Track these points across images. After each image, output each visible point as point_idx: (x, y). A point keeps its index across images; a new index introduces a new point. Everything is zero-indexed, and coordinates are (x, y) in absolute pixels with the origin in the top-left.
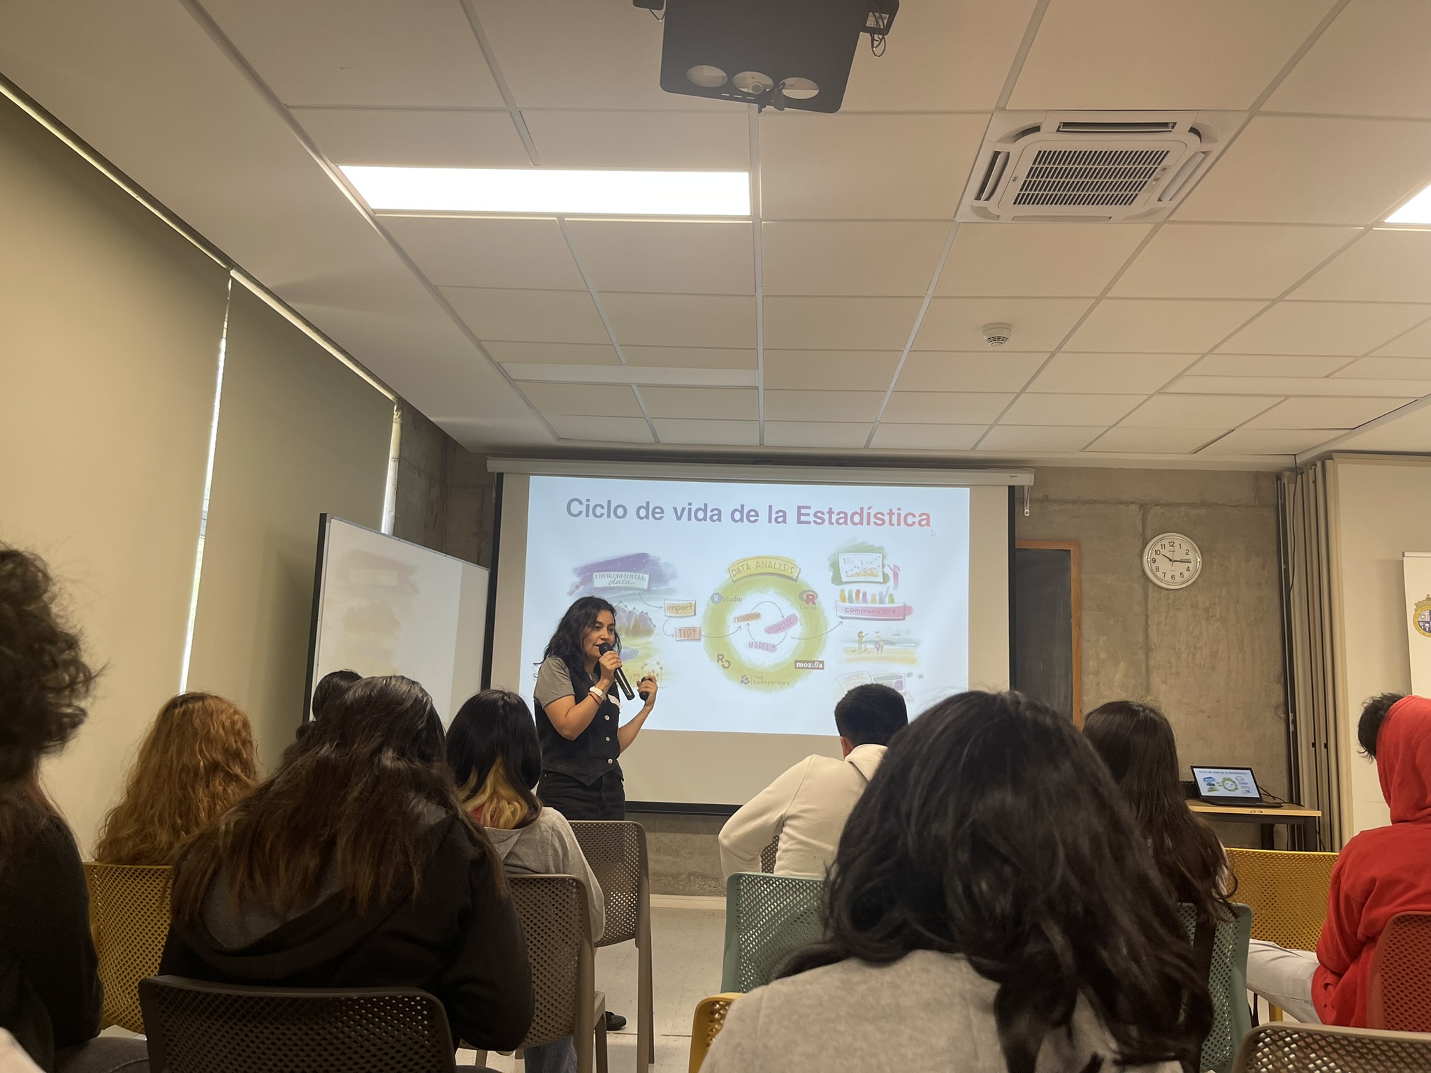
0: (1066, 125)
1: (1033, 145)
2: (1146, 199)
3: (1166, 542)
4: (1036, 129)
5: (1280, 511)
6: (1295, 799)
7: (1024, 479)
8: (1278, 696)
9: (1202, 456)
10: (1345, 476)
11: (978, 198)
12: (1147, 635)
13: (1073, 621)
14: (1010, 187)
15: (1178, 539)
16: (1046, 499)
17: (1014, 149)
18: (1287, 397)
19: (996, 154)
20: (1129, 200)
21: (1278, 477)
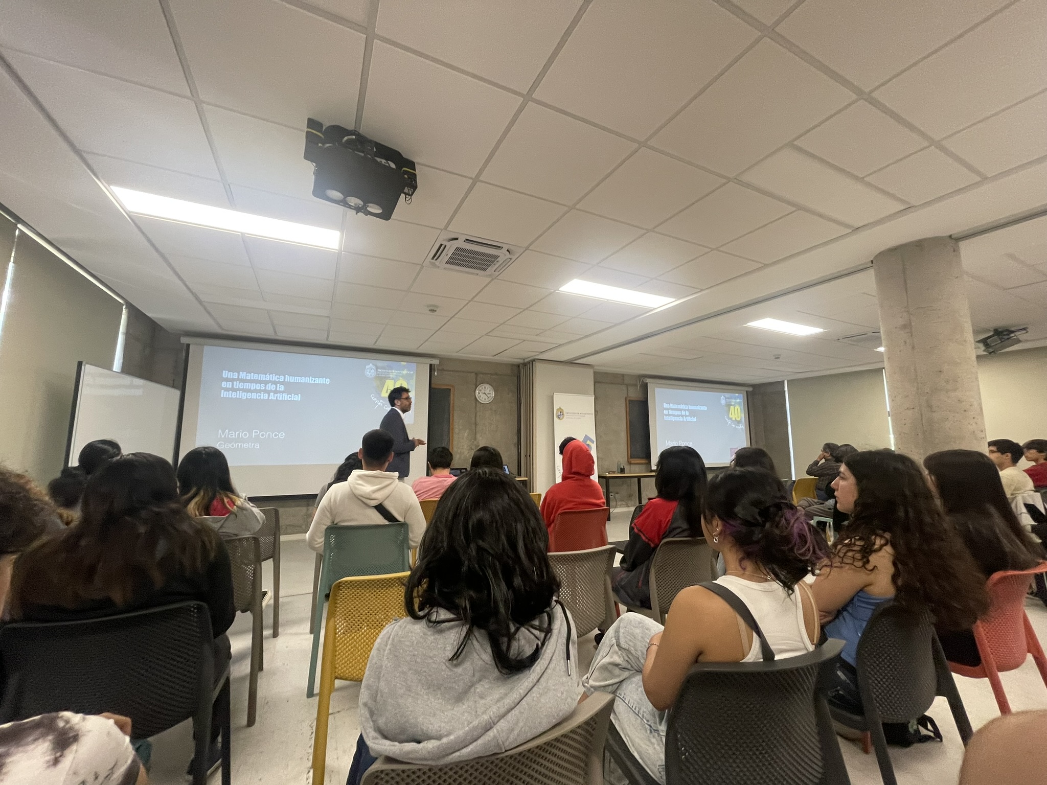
0: (467, 240)
1: (455, 244)
2: (490, 270)
3: (483, 387)
4: (457, 239)
5: (519, 378)
6: (519, 474)
7: (436, 362)
8: (516, 441)
9: (496, 358)
10: (538, 367)
11: (433, 258)
12: (476, 420)
13: (451, 415)
14: (445, 257)
15: (487, 386)
16: (443, 370)
17: (448, 244)
18: (524, 341)
19: (441, 245)
20: (485, 270)
21: (519, 366)
